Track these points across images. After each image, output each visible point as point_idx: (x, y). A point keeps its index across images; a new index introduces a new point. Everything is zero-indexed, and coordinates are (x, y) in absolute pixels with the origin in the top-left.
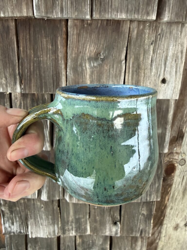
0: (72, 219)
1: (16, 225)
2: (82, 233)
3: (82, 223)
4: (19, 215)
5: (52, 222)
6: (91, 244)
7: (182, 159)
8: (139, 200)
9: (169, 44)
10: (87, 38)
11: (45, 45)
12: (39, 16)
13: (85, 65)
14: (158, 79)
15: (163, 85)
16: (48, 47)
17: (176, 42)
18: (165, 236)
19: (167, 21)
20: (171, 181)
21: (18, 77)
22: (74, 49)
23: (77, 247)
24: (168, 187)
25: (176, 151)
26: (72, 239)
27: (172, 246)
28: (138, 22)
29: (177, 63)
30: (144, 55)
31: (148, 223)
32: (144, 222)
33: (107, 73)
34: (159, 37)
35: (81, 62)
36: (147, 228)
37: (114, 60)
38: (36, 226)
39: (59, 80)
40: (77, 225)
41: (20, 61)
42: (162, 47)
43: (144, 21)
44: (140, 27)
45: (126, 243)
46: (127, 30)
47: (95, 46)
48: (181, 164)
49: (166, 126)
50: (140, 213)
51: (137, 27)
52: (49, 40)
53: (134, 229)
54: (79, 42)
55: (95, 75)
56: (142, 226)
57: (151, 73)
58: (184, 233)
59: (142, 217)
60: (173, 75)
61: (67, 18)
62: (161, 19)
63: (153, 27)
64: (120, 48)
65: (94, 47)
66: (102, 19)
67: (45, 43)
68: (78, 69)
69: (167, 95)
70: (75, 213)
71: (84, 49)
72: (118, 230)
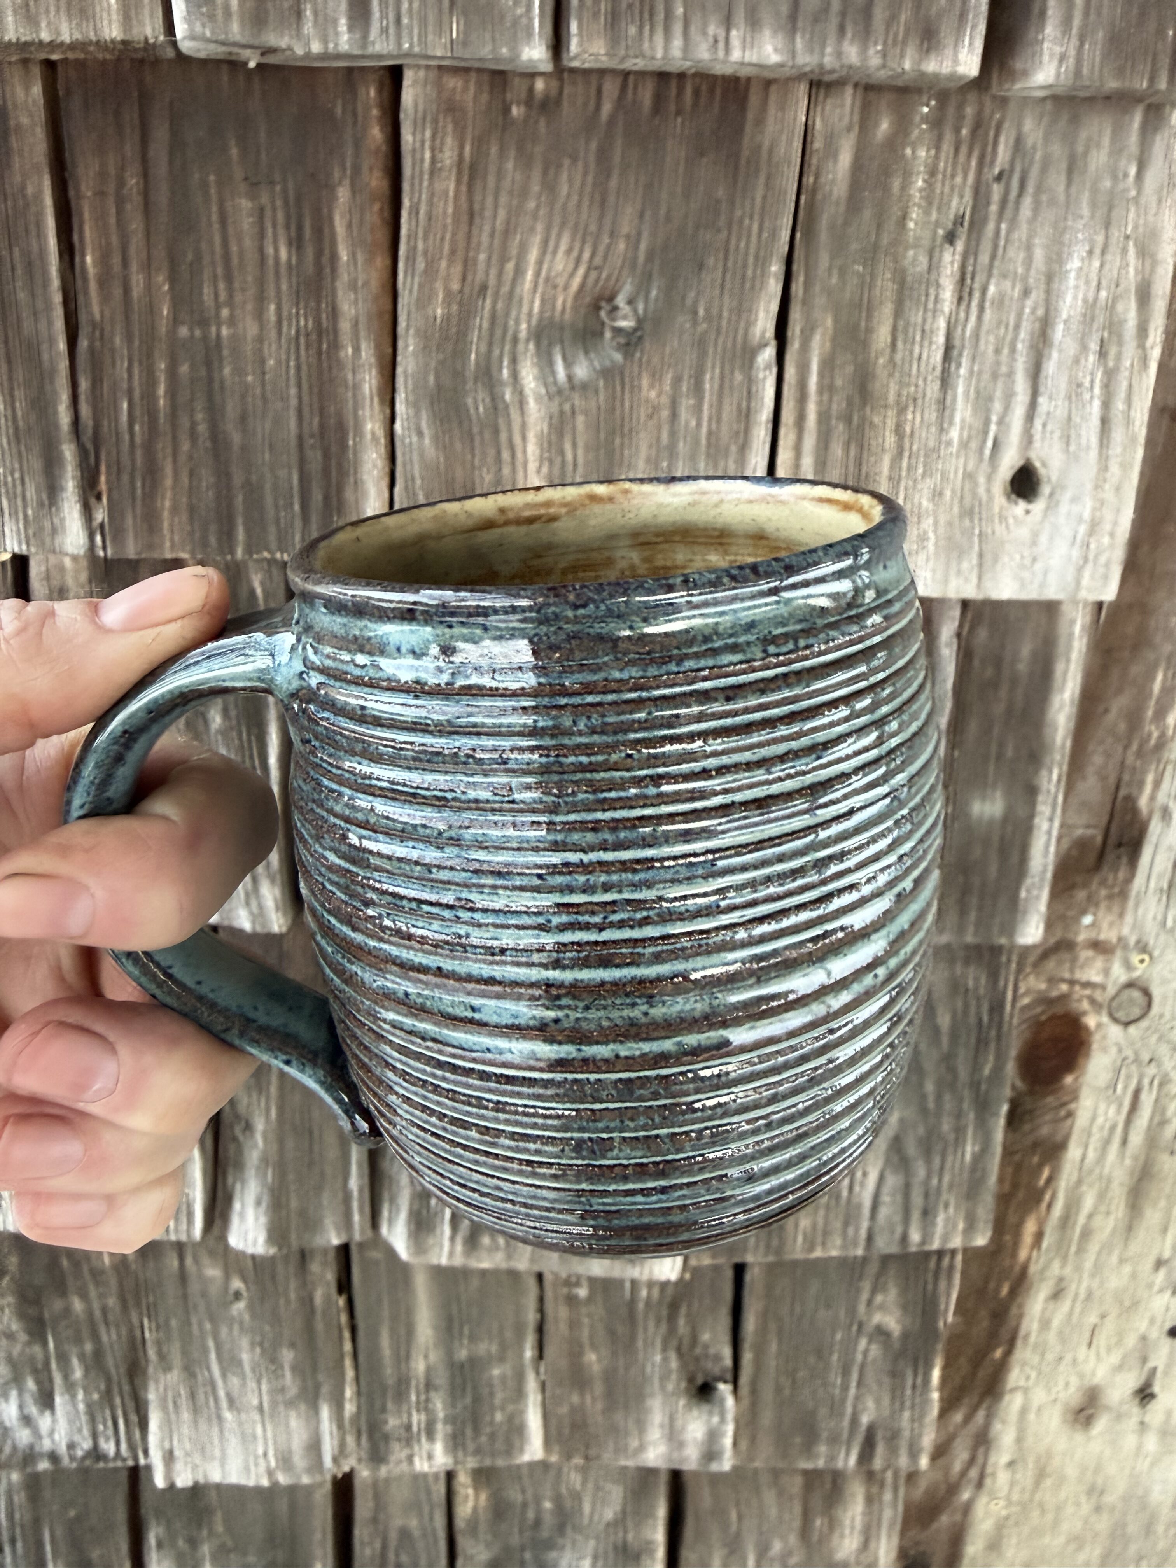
0: (429, 1370)
1: (69, 1408)
2: (493, 1455)
3: (492, 1394)
4: (89, 1347)
5: (303, 1390)
6: (549, 1520)
7: (1130, 985)
8: (855, 1245)
9: (1062, 243)
10: (524, 193)
11: (248, 242)
12: (209, 41)
13: (515, 375)
14: (985, 466)
15: (1022, 505)
16: (270, 250)
17: (1107, 225)
18: (1011, 1464)
19: (1050, 86)
20: (1058, 1121)
21: (68, 452)
22: (444, 264)
23: (463, 1543)
24: (1036, 1159)
25: (1093, 935)
26: (429, 1492)
27: (1056, 1523)
28: (860, 92)
29: (1111, 364)
30: (898, 313)
31: (909, 1382)
32: (887, 1380)
33: (659, 428)
34: (997, 190)
35: (490, 351)
36: (907, 1414)
37: (701, 344)
38: (196, 1411)
39: (343, 473)
40: (459, 1406)
41: (83, 343)
42: (1016, 256)
43: (900, 83)
44: (877, 125)
45: (773, 1512)
46: (790, 142)
47: (577, 245)
48: (1121, 1015)
49: (1037, 772)
50: (861, 1325)
51: (856, 129)
52: (274, 210)
53: (826, 1426)
54: (477, 220)
55: (581, 444)
56: (870, 1404)
57: (942, 430)
58: (1130, 1440)
59: (875, 1350)
60: (1084, 441)
61: (390, 56)
62: (1011, 75)
63: (957, 130)
64: (745, 266)
65: (575, 253)
66: (628, 65)
67: (247, 223)
68: (470, 401)
69: (1045, 573)
70: (449, 1329)
71: (510, 266)
72: (723, 1434)
